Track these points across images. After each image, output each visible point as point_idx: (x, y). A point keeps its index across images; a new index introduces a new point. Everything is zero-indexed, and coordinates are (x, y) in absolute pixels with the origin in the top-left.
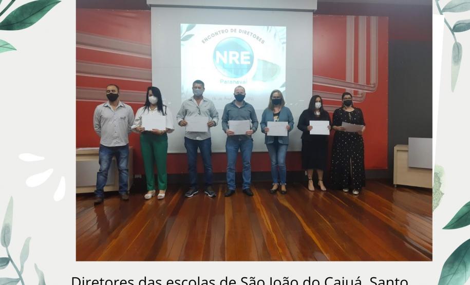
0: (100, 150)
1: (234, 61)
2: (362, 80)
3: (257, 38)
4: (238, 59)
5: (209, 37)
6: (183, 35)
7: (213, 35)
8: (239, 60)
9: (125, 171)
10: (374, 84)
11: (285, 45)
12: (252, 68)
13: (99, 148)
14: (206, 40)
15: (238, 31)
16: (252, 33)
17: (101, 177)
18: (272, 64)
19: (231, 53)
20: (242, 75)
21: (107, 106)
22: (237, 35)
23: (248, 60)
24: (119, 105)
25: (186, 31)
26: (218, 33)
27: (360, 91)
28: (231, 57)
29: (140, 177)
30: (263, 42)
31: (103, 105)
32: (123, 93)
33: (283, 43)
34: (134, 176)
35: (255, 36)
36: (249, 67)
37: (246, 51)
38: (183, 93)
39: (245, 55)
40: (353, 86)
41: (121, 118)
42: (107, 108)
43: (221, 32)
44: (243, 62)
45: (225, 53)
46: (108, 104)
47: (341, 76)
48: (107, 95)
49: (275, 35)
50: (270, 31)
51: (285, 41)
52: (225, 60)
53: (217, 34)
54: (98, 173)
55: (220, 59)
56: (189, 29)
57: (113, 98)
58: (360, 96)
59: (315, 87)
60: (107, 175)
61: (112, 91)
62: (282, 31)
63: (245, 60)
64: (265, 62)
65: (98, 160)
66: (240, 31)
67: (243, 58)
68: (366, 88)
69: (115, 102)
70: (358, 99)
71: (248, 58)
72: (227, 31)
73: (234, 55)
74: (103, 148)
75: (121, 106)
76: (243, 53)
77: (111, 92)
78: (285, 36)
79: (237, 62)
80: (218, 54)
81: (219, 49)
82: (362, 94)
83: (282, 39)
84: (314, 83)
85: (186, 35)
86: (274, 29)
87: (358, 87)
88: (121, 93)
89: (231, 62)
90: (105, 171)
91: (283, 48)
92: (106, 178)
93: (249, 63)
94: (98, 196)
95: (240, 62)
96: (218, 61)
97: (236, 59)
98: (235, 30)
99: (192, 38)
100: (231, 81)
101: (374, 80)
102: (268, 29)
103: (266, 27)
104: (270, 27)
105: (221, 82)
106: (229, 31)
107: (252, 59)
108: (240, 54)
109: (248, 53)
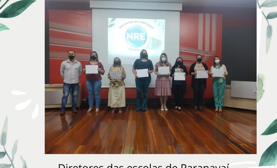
0: (64, 85)
2: (207, 49)
5: (123, 25)
6: (109, 23)
7: (125, 24)
8: (139, 37)
9: (76, 97)
10: (214, 51)
11: (164, 30)
12: (146, 42)
13: (63, 84)
14: (121, 26)
15: (139, 22)
16: (146, 23)
17: (65, 100)
18: (157, 40)
19: (135, 34)
21: (68, 62)
22: (138, 24)
23: (144, 38)
24: (75, 62)
26: (128, 23)
27: (206, 55)
28: (135, 36)
29: (86, 100)
30: (152, 28)
31: (66, 61)
32: (77, 55)
33: (163, 29)
34: (82, 100)
35: (148, 25)
36: (145, 42)
37: (143, 33)
38: (109, 55)
39: (143, 35)
40: (202, 52)
41: (76, 69)
42: (68, 63)
43: (130, 22)
44: (141, 39)
45: (132, 34)
46: (68, 60)
47: (196, 46)
48: (69, 56)
49: (159, 24)
50: (156, 22)
51: (164, 27)
52: (131, 38)
53: (127, 23)
54: (62, 98)
55: (129, 37)
56: (112, 21)
57: (72, 58)
58: (206, 58)
59: (181, 53)
62: (162, 22)
63: (143, 38)
64: (154, 39)
65: (63, 90)
66: (140, 22)
67: (141, 36)
68: (209, 53)
69: (73, 60)
70: (205, 59)
71: (144, 36)
72: (133, 22)
73: (137, 35)
74: (65, 84)
75: (76, 62)
76: (141, 34)
77: (71, 55)
78: (164, 25)
79: (138, 39)
80: (128, 34)
81: (129, 31)
82: (207, 57)
84: (180, 51)
85: (111, 24)
86: (158, 21)
87: (205, 53)
88: (76, 55)
89: (135, 39)
90: (66, 97)
92: (67, 101)
93: (145, 39)
94: (63, 111)
95: (140, 39)
96: (128, 38)
97: (137, 37)
98: (137, 21)
99: (114, 26)
100: (135, 49)
101: (214, 48)
102: (155, 21)
103: (154, 20)
104: (156, 20)
105: (129, 49)
106: (134, 22)
107: (146, 37)
108: (140, 34)
109: (144, 34)
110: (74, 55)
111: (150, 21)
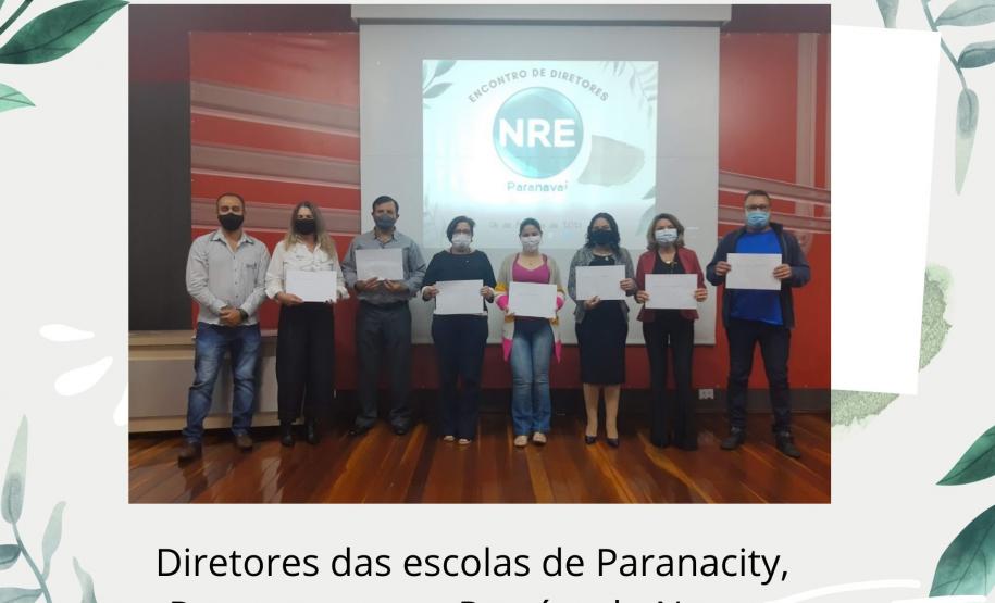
0: (200, 336)
1: (537, 141)
3: (592, 89)
4: (547, 137)
5: (485, 89)
6: (429, 82)
7: (493, 84)
8: (550, 137)
9: (247, 384)
11: (654, 104)
12: (579, 157)
14: (478, 94)
15: (548, 73)
16: (579, 78)
17: (200, 398)
18: (625, 146)
19: (532, 123)
20: (556, 171)
21: (219, 240)
22: (547, 82)
23: (569, 138)
24: (243, 240)
25: (436, 75)
26: (505, 78)
30: (605, 97)
31: (207, 236)
33: (650, 99)
35: (586, 84)
36: (572, 154)
37: (568, 117)
39: (563, 127)
40: (815, 194)
43: (511, 76)
44: (558, 143)
45: (520, 123)
46: (219, 234)
49: (632, 82)
50: (621, 71)
51: (655, 92)
52: (519, 141)
53: (501, 80)
54: (191, 388)
55: (509, 139)
56: (440, 72)
57: (231, 225)
59: (724, 199)
60: (211, 392)
61: (234, 208)
62: (647, 71)
63: (563, 138)
64: (608, 142)
66: (554, 74)
67: (559, 133)
69: (236, 233)
71: (571, 133)
72: (523, 74)
73: (539, 128)
75: (247, 242)
76: (558, 123)
77: (230, 211)
78: (655, 82)
79: (546, 144)
80: (504, 125)
81: (509, 113)
83: (647, 89)
84: (722, 189)
85: (432, 84)
86: (630, 67)
89: (531, 143)
90: (207, 384)
91: (651, 109)
92: (209, 399)
93: (572, 144)
94: (191, 441)
95: (552, 142)
96: (503, 141)
97: (542, 136)
98: (542, 71)
99: (448, 90)
100: (531, 186)
102: (616, 67)
103: (612, 64)
104: (621, 63)
105: (509, 188)
106: (530, 73)
107: (578, 137)
108: (552, 125)
109: (570, 122)
110: (239, 213)
111: (595, 70)
